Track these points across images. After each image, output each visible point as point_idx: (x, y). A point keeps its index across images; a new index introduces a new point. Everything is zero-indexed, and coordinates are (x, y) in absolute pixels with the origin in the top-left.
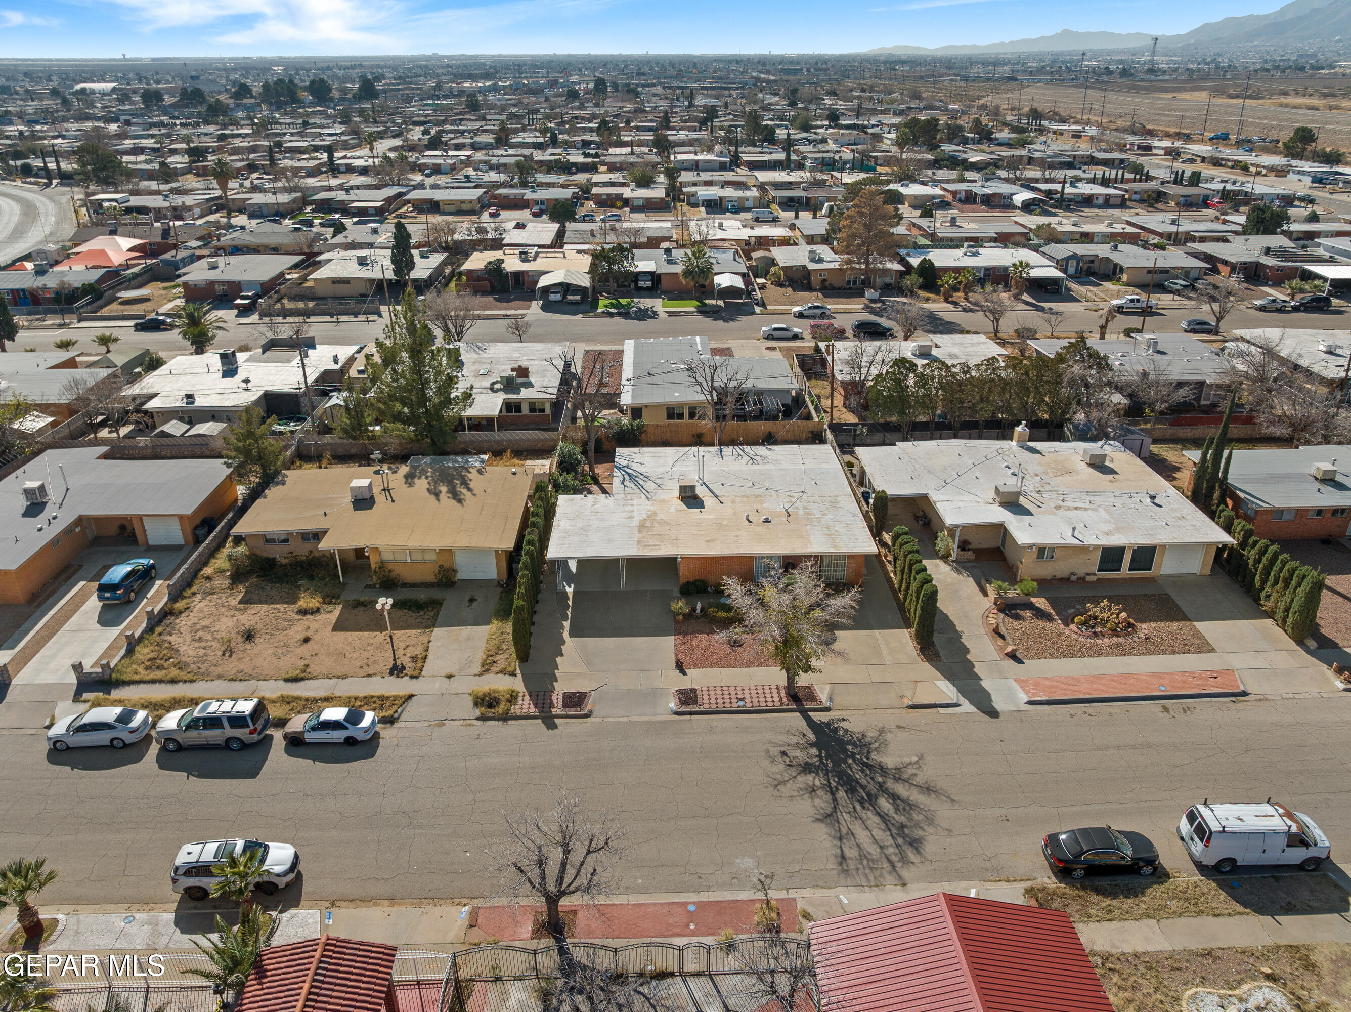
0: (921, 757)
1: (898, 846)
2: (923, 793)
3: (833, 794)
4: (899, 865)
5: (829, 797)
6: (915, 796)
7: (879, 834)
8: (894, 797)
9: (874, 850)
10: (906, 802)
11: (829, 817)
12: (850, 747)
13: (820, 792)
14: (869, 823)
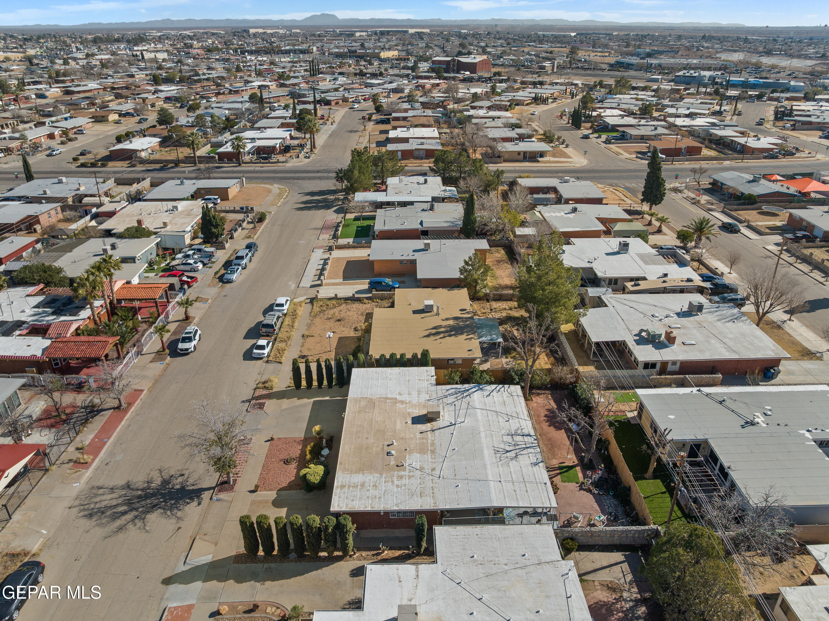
0: (147, 531)
1: (93, 509)
2: (120, 525)
3: (142, 490)
4: (82, 508)
5: (141, 487)
6: (118, 523)
7: (104, 504)
8: (124, 513)
9: (98, 499)
10: (118, 518)
11: (128, 486)
12: (173, 502)
13: (146, 485)
14: (115, 500)
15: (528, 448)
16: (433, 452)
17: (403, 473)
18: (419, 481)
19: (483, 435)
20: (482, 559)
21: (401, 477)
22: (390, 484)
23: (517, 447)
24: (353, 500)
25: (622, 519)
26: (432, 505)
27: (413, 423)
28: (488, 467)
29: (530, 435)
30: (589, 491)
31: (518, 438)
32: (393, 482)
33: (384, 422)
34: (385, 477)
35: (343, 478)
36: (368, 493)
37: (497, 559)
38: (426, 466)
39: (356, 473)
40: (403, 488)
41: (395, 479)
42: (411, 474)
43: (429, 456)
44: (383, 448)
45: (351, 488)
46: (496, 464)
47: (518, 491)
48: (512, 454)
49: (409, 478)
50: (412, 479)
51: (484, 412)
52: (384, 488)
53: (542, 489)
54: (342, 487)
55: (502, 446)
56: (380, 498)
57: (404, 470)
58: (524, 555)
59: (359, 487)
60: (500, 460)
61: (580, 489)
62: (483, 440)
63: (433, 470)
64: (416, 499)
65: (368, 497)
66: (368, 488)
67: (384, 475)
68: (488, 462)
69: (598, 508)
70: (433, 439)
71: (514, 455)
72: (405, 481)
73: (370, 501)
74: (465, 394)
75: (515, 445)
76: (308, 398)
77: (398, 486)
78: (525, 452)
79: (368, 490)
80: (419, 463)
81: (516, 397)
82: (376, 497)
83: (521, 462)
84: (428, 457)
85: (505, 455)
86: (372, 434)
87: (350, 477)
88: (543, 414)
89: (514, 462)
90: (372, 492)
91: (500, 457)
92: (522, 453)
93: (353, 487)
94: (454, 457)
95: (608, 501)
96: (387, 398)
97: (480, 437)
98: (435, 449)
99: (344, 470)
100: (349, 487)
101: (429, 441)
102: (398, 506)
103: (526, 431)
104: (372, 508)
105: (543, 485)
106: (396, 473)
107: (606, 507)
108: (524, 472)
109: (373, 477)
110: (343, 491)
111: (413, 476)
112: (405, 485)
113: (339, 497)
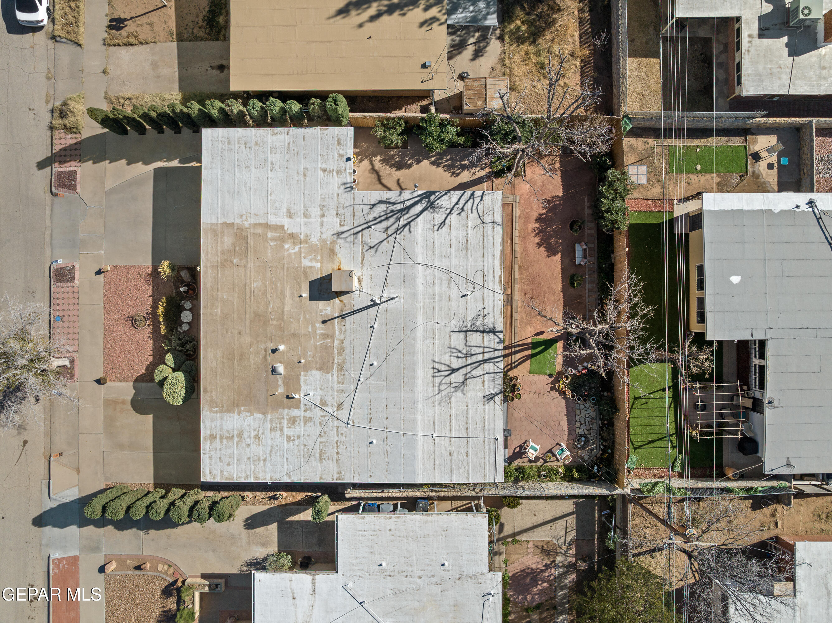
15: (485, 361)
16: (341, 369)
17: (295, 412)
18: (319, 429)
19: (420, 333)
20: (392, 569)
21: (293, 421)
22: (278, 433)
23: (470, 361)
24: (229, 465)
25: (593, 443)
26: (336, 476)
27: (312, 298)
28: (420, 406)
29: (493, 331)
30: (562, 393)
31: (475, 339)
32: (281, 430)
33: (265, 293)
34: (271, 421)
35: (212, 421)
36: (248, 450)
37: (410, 569)
38: (329, 399)
39: (228, 411)
40: (297, 442)
41: (285, 423)
42: (308, 414)
43: (335, 377)
44: (265, 358)
45: (225, 441)
46: (431, 400)
47: (454, 454)
48: (458, 377)
49: (305, 424)
50: (309, 424)
51: (430, 271)
52: (270, 442)
53: (489, 449)
54: (213, 437)
55: (446, 358)
56: (265, 460)
57: (298, 407)
58: (443, 565)
59: (236, 439)
60: (440, 391)
61: (552, 389)
62: (419, 346)
63: (340, 406)
64: (314, 464)
65: (249, 459)
66: (248, 442)
67: (269, 417)
68: (420, 397)
69: (566, 428)
70: (342, 337)
71: (461, 379)
72: (299, 429)
73: (253, 467)
74: (402, 222)
75: (467, 356)
76: (146, 163)
77: (289, 438)
78: (478, 372)
79: (248, 445)
80: (319, 392)
81: (489, 226)
82: (259, 459)
83: (469, 394)
84: (333, 377)
85: (447, 380)
86: (248, 322)
87: (222, 418)
88: (535, 215)
89: (459, 394)
90: (255, 450)
91: (440, 384)
92: (474, 373)
93: (228, 438)
94: (372, 381)
95: (583, 413)
96: (267, 226)
97: (415, 339)
98: (344, 361)
99: (213, 404)
100: (222, 438)
101: (336, 343)
102: (290, 477)
103: (489, 322)
104: (255, 478)
105: (492, 441)
106: (286, 411)
107: (578, 424)
108: (470, 416)
109: (254, 420)
110: (214, 445)
111: (310, 419)
112: (299, 437)
113: (210, 458)
